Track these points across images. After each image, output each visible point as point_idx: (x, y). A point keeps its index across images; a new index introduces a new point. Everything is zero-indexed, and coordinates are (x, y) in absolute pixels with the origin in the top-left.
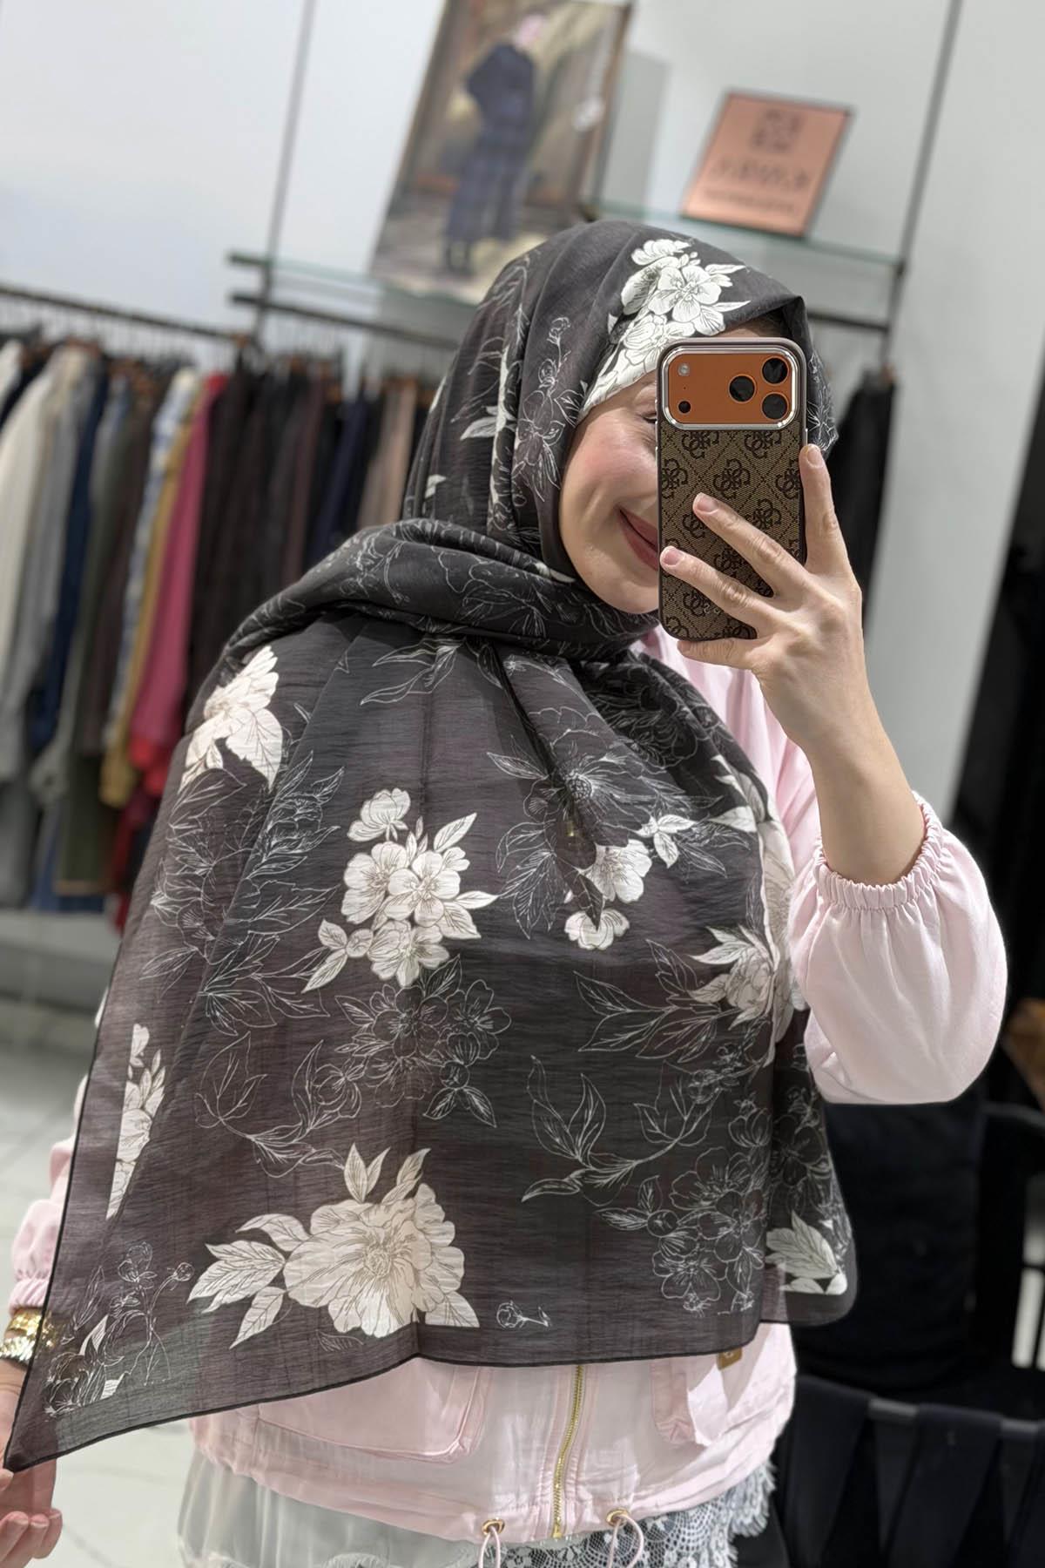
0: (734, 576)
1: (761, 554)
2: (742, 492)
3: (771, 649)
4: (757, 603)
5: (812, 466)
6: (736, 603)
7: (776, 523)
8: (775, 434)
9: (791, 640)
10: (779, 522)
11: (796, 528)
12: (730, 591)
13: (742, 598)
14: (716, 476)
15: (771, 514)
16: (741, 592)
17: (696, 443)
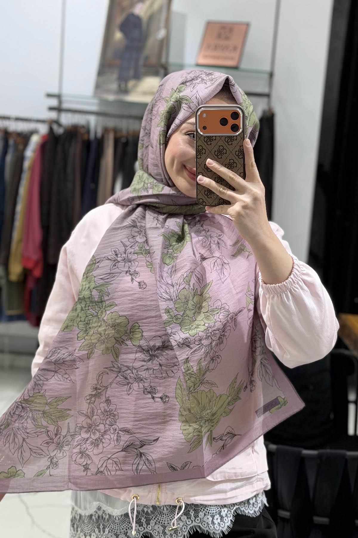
0: (221, 184)
1: (230, 177)
2: (224, 156)
3: (236, 208)
4: (230, 193)
5: (248, 146)
6: (223, 193)
7: (235, 167)
8: (235, 137)
9: (243, 204)
10: (236, 167)
11: (242, 168)
12: (221, 189)
13: (225, 191)
14: (215, 151)
15: (234, 164)
16: (225, 190)
17: (208, 140)
